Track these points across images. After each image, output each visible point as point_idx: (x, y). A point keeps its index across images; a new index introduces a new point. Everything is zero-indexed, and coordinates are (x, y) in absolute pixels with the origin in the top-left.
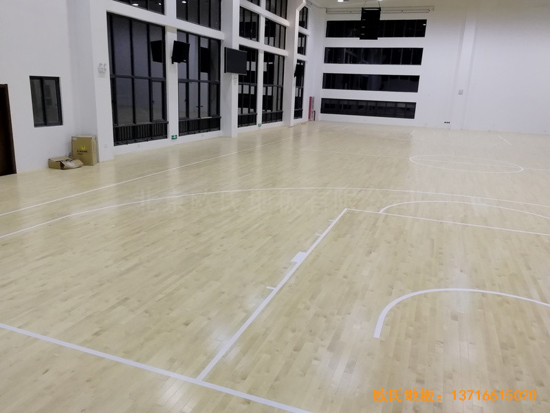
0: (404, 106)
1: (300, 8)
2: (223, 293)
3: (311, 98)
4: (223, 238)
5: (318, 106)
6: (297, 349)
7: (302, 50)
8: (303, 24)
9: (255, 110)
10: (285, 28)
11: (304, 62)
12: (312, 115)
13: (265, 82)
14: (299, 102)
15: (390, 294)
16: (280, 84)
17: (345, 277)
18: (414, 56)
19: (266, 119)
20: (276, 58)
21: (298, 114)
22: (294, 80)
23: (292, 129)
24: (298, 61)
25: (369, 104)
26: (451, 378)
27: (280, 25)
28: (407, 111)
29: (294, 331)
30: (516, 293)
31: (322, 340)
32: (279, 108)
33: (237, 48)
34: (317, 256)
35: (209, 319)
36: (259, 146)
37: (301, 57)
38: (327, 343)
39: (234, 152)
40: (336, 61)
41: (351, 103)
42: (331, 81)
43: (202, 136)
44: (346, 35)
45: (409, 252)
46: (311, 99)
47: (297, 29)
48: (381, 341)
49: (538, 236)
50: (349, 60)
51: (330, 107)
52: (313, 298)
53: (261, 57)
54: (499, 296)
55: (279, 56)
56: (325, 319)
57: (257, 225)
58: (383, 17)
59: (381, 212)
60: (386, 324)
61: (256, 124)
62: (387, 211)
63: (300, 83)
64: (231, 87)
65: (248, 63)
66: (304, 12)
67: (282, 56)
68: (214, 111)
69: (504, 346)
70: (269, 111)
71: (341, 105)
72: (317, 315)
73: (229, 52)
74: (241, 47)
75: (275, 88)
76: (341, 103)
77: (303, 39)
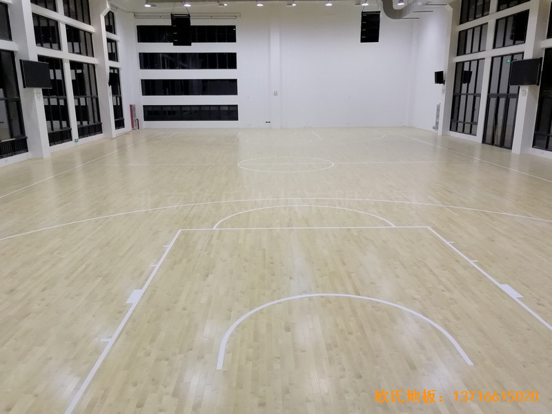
0: (226, 109)
1: (105, 12)
2: (51, 359)
3: (131, 106)
4: (44, 290)
5: (140, 114)
6: (140, 406)
7: (113, 56)
8: (110, 28)
9: (68, 124)
10: (91, 34)
11: (118, 69)
12: (136, 123)
13: (76, 93)
14: (118, 110)
15: (229, 318)
16: (94, 94)
17: (184, 309)
18: (229, 61)
19: (83, 132)
20: (85, 66)
21: (120, 124)
22: (110, 89)
23: (115, 141)
24: (111, 68)
25: (194, 109)
26: (288, 392)
27: (85, 32)
28: (230, 113)
29: (135, 385)
30: (336, 291)
31: (166, 387)
32: (96, 120)
33: (36, 60)
34: (154, 291)
35: (36, 396)
36: (79, 166)
37: (114, 64)
38: (171, 389)
39: (50, 177)
40: (152, 67)
41: (174, 109)
42: (150, 87)
43: (6, 161)
44: (160, 40)
45: (244, 268)
46: (132, 108)
47: (105, 35)
48: (225, 372)
49: (349, 230)
50: (166, 66)
51: (153, 114)
52: (152, 341)
53: (67, 66)
54: (322, 297)
55: (88, 64)
56: (167, 362)
57: (84, 266)
58: (193, 23)
59: (214, 228)
60: (227, 352)
61: (72, 140)
62: (220, 226)
63: (116, 91)
64: (35, 103)
65: (51, 71)
66: (110, 17)
67: (92, 64)
68: (17, 132)
69: (329, 347)
70: (85, 123)
71: (165, 112)
72: (158, 360)
73: (26, 64)
74: (40, 58)
75: (89, 100)
76: (164, 109)
77: (113, 44)
